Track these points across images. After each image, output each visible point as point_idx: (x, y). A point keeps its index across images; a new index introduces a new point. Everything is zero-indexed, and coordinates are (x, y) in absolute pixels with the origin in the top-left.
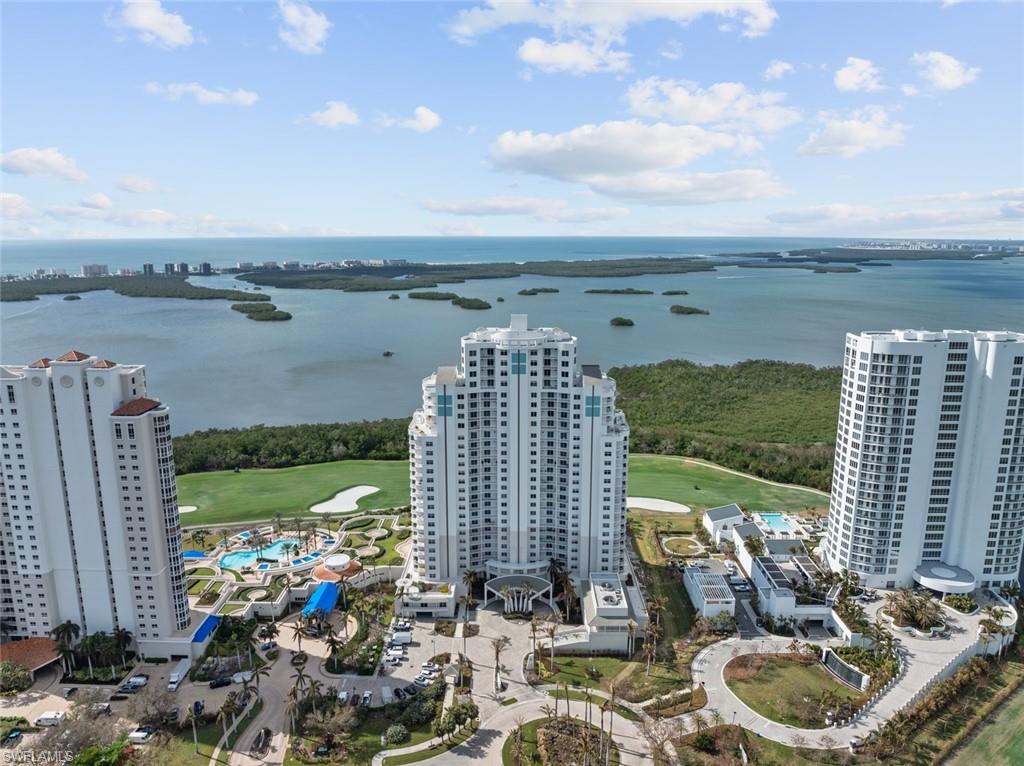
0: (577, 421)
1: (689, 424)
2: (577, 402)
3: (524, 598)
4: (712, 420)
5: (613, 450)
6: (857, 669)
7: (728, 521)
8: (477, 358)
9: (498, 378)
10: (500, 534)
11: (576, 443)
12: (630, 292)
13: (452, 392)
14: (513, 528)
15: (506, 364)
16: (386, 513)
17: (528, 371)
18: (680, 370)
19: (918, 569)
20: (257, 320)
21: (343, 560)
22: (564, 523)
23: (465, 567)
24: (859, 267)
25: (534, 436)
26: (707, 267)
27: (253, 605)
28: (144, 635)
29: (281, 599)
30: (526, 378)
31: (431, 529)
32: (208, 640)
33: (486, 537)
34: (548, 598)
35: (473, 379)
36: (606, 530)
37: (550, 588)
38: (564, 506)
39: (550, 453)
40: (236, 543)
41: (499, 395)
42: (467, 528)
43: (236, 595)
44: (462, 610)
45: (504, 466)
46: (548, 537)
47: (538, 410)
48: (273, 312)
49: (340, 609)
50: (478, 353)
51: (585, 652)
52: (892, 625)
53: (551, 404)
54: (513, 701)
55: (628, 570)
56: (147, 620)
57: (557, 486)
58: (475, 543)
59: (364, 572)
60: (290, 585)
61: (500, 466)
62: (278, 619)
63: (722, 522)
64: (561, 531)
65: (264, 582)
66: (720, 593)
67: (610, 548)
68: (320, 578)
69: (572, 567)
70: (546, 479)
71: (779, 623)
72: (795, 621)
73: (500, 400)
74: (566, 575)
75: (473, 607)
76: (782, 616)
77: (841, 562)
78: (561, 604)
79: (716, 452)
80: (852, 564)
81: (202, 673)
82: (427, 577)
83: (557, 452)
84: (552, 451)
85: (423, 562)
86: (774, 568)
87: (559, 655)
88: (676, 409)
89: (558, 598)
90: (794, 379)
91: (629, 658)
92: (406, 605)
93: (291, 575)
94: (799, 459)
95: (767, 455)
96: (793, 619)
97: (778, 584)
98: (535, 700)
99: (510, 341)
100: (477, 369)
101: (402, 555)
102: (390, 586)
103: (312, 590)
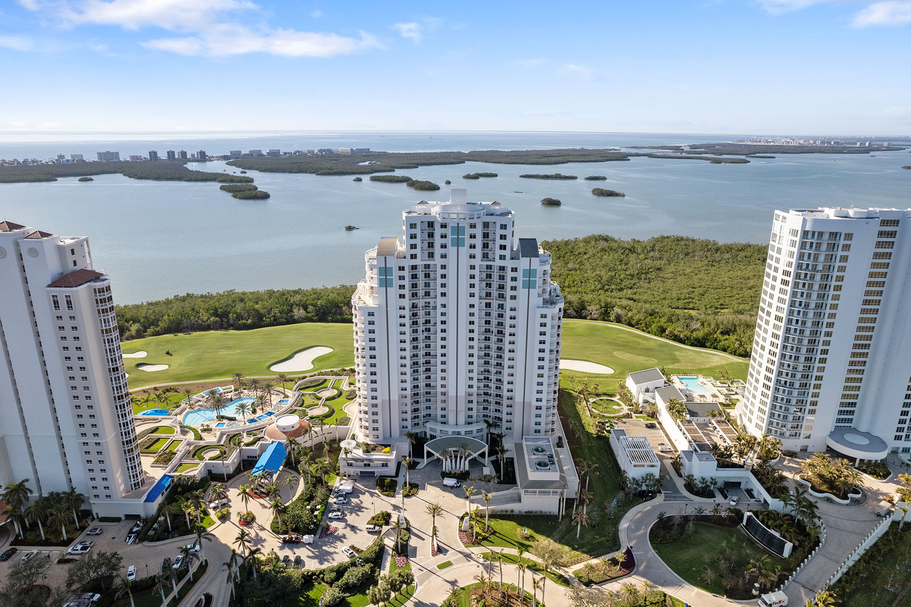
0: (513, 293)
1: (611, 292)
2: (514, 274)
3: (461, 458)
4: (631, 288)
5: (548, 320)
6: (777, 535)
7: (650, 385)
8: (417, 231)
9: (438, 251)
10: (440, 398)
11: (513, 313)
12: (558, 177)
13: (393, 263)
14: (452, 392)
15: (445, 237)
16: (337, 374)
17: (467, 245)
18: (603, 244)
19: (832, 435)
20: (240, 198)
21: (292, 421)
22: (500, 388)
23: (407, 427)
24: (748, 159)
25: (472, 306)
26: (623, 157)
27: (206, 463)
28: (96, 496)
29: (232, 460)
30: (465, 251)
31: (374, 394)
32: (160, 499)
33: (427, 400)
34: (484, 458)
35: (413, 252)
36: (539, 396)
37: (486, 449)
38: (500, 373)
39: (488, 322)
40: (199, 401)
41: (439, 267)
42: (408, 393)
43: (192, 454)
44: (403, 471)
45: (443, 335)
46: (484, 401)
47: (476, 281)
48: (254, 193)
49: (289, 468)
50: (418, 226)
51: (518, 513)
52: (810, 490)
53: (489, 276)
54: (448, 564)
55: (560, 432)
56: (99, 483)
57: (493, 354)
58: (416, 406)
59: (312, 432)
60: (242, 444)
61: (440, 335)
62: (230, 477)
63: (644, 385)
64: (497, 395)
65: (219, 441)
66: (646, 456)
67: (543, 412)
68: (271, 437)
69: (507, 429)
70: (483, 347)
71: (700, 485)
72: (715, 483)
73: (440, 272)
74: (500, 436)
75: (412, 466)
76: (704, 479)
77: (757, 426)
78: (496, 464)
79: (637, 318)
80: (768, 429)
81: (151, 533)
82: (371, 437)
83: (494, 322)
84: (489, 321)
85: (367, 424)
86: (695, 431)
87: (493, 516)
88: (599, 279)
89: (493, 458)
90: (701, 253)
91: (560, 520)
92: (350, 465)
93: (245, 434)
94: (709, 324)
95: (682, 321)
96: (714, 481)
97: (700, 447)
98: (469, 563)
99: (449, 214)
100: (417, 241)
101: (349, 415)
102: (336, 445)
103: (263, 449)
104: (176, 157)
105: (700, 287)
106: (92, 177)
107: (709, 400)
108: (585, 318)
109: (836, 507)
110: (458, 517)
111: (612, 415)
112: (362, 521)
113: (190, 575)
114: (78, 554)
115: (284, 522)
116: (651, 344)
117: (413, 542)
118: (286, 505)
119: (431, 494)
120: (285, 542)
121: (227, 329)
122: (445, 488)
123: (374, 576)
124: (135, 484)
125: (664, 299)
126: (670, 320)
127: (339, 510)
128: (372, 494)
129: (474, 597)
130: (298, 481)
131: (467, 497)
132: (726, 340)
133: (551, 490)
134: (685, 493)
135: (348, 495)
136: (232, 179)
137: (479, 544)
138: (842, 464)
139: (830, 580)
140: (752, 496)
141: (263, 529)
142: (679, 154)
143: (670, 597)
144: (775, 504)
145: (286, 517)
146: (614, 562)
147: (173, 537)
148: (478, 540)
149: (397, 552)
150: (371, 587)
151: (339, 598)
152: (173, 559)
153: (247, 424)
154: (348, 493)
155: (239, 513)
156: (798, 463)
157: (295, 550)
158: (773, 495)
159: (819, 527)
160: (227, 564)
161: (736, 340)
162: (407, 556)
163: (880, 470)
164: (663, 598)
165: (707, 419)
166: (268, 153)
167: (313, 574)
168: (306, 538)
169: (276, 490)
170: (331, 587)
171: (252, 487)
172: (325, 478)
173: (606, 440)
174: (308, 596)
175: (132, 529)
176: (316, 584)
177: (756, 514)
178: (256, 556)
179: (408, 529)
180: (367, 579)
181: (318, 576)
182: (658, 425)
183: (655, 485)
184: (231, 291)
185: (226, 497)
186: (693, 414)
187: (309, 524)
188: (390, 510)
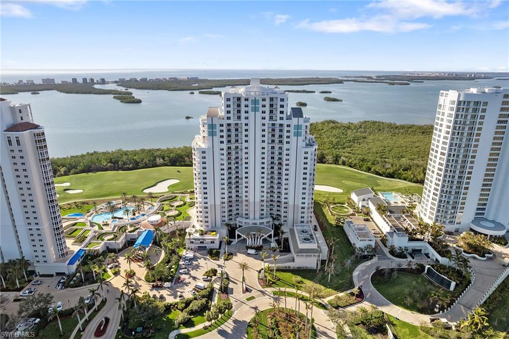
0: (288, 140)
2: (288, 129)
3: (258, 238)
4: (349, 147)
5: (308, 156)
6: (446, 278)
7: (365, 196)
8: (231, 103)
9: (243, 115)
10: (244, 203)
11: (288, 152)
12: (304, 91)
13: (217, 122)
14: (251, 200)
15: (248, 106)
16: (182, 193)
17: (260, 111)
18: (332, 125)
19: (473, 222)
20: (125, 103)
21: (157, 218)
22: (280, 197)
23: (225, 221)
24: (409, 83)
25: (263, 148)
26: (340, 82)
27: (105, 243)
28: (38, 262)
29: (121, 240)
30: (259, 115)
31: (206, 200)
32: (77, 263)
33: (237, 205)
34: (271, 238)
35: (229, 115)
36: (303, 201)
37: (272, 233)
38: (280, 188)
39: (272, 158)
40: (102, 209)
41: (244, 125)
42: (226, 200)
43: (97, 237)
44: (223, 245)
45: (246, 166)
46: (270, 205)
47: (266, 133)
48: (133, 99)
49: (156, 245)
50: (231, 100)
51: (293, 268)
52: (463, 253)
53: (273, 130)
54: (253, 298)
55: (315, 222)
56: (39, 253)
57: (276, 177)
58: (230, 208)
59: (169, 224)
60: (127, 231)
61: (244, 166)
62: (120, 250)
63: (362, 197)
64: (278, 201)
65: (113, 230)
66: (366, 235)
67: (305, 210)
68: (144, 228)
69: (284, 221)
70: (270, 173)
71: (398, 251)
72: (407, 250)
73: (244, 127)
74: (281, 225)
75: (229, 243)
76: (400, 248)
77: (429, 218)
78: (278, 242)
79: (354, 162)
80: (436, 219)
81: (72, 283)
82: (204, 227)
83: (276, 157)
84: (274, 157)
85: (202, 219)
86: (393, 221)
87: (278, 270)
88: (331, 142)
89: (277, 238)
90: (388, 129)
91: (318, 272)
92: (192, 242)
93: (129, 226)
94: (396, 166)
95: (380, 164)
96: (406, 249)
97: (397, 230)
98: (264, 297)
99: (250, 92)
100: (231, 109)
101: (191, 215)
102: (183, 232)
103: (140, 234)
104: (88, 81)
105: (388, 146)
106: (39, 92)
107: (400, 204)
108: (325, 163)
109: (479, 262)
110: (257, 271)
111: (344, 214)
112: (200, 274)
113: (95, 307)
114: (26, 296)
115: (153, 276)
116: (363, 177)
117: (231, 285)
118: (155, 265)
119: (240, 258)
120: (153, 287)
121: (117, 170)
122: (249, 255)
123: (208, 306)
124: (62, 254)
125: (369, 153)
126: (373, 164)
127: (186, 268)
128: (205, 259)
129: (269, 316)
130: (161, 251)
131: (262, 260)
132: (406, 174)
133: (313, 254)
134: (390, 256)
135: (191, 260)
136: (120, 93)
137: (270, 286)
138: (481, 237)
139: (480, 302)
140: (429, 257)
141: (140, 279)
142: (371, 80)
143: (386, 314)
144: (443, 260)
145: (154, 272)
146: (352, 294)
147: (85, 285)
148: (270, 284)
149: (222, 291)
150: (207, 311)
151: (187, 318)
152: (85, 297)
153: (130, 220)
154: (191, 259)
155: (125, 271)
156: (454, 238)
157: (160, 291)
158: (442, 255)
159: (470, 273)
160: (118, 299)
161: (412, 173)
162: (227, 294)
163: (501, 241)
164: (382, 315)
165: (400, 215)
166: (140, 80)
167: (171, 305)
168: (167, 284)
169: (147, 256)
170: (182, 312)
171: (133, 256)
172: (177, 250)
173: (342, 228)
174: (168, 317)
175: (60, 281)
176: (173, 310)
177: (433, 266)
178: (136, 294)
179: (228, 278)
180: (204, 307)
181: (174, 306)
182: (370, 219)
183: (372, 251)
184: (120, 150)
185: (117, 262)
186: (391, 212)
187: (168, 276)
188: (217, 268)
